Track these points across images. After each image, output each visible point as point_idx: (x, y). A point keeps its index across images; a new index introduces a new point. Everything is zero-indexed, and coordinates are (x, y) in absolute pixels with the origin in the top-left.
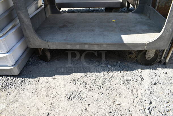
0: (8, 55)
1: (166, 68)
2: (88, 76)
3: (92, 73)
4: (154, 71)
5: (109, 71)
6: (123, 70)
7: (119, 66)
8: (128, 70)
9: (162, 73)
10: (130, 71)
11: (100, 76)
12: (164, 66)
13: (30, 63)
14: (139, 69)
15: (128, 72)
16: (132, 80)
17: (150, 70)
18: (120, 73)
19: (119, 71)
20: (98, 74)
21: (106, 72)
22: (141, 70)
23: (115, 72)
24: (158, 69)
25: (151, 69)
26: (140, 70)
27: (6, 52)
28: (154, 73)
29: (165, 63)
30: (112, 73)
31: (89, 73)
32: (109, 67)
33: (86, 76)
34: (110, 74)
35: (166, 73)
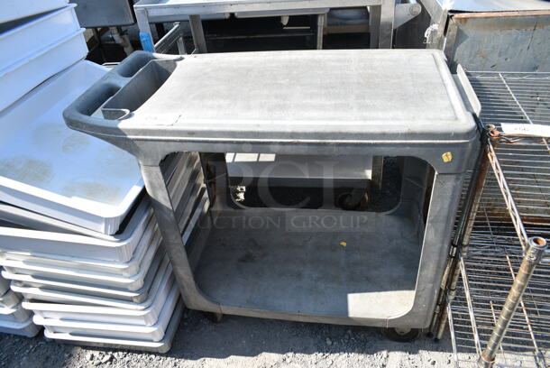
0: (156, 329)
2: (288, 361)
3: (297, 355)
4: (411, 356)
5: (327, 352)
7: (347, 341)
9: (426, 362)
10: (368, 353)
11: (309, 362)
12: (435, 345)
13: (186, 324)
14: (383, 350)
15: (361, 357)
17: (404, 354)
18: (347, 359)
19: (346, 354)
20: (306, 357)
21: (321, 354)
22: (389, 352)
23: (338, 354)
24: (420, 351)
26: (384, 353)
27: (153, 324)
28: (411, 361)
29: (437, 340)
30: (333, 357)
31: (290, 354)
32: (329, 342)
33: (284, 360)
34: (327, 359)
35: (434, 363)
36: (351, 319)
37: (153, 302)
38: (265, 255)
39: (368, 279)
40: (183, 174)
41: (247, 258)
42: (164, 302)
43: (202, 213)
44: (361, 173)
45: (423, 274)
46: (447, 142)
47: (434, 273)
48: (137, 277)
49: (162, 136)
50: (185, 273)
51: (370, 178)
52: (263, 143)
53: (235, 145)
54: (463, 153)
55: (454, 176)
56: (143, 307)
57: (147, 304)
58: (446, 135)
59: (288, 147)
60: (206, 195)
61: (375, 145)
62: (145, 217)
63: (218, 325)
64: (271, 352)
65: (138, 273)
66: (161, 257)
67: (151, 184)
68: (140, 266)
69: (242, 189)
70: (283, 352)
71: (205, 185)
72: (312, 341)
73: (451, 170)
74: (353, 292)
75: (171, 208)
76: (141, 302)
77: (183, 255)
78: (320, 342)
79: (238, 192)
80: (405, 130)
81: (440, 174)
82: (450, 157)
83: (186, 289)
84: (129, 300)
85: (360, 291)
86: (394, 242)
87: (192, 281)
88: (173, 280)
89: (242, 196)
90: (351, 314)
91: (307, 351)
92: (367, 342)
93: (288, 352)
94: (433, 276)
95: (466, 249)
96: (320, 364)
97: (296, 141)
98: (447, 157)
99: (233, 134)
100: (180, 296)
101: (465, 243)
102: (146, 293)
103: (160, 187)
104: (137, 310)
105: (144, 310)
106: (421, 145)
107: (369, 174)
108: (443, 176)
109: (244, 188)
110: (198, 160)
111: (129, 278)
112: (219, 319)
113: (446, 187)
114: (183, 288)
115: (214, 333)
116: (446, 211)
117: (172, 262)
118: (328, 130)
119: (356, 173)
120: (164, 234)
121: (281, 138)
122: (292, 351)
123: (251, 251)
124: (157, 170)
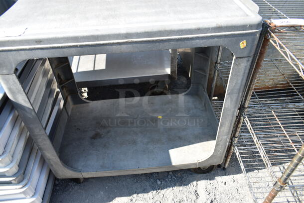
0: (35, 199)
1: (225, 175)
2: (134, 200)
3: (139, 195)
4: (211, 182)
5: (159, 189)
6: (175, 185)
7: (170, 180)
8: (181, 185)
9: (220, 184)
10: (185, 185)
11: (148, 198)
12: (224, 172)
13: (58, 188)
14: (194, 181)
15: (181, 188)
16: (185, 200)
17: (207, 181)
18: (172, 191)
19: (171, 188)
20: (145, 195)
21: (155, 191)
22: (197, 181)
23: (166, 189)
24: (216, 177)
25: (208, 179)
26: (195, 183)
27: (31, 196)
28: (212, 185)
29: (224, 169)
30: (163, 192)
31: (135, 195)
32: (159, 183)
33: (132, 200)
34: (160, 194)
35: (225, 184)
36: (174, 166)
37: (29, 180)
38: (108, 132)
39: (180, 138)
40: (40, 83)
41: (96, 136)
42: (38, 178)
43: (59, 110)
44: (163, 71)
45: (221, 130)
46: (244, 32)
47: (228, 129)
48: (11, 165)
49: (12, 46)
50: (51, 155)
51: (169, 73)
52: (103, 45)
53: (79, 49)
54: (253, 40)
55: (246, 59)
56: (21, 186)
57: (24, 183)
58: (244, 27)
59: (124, 46)
60: (60, 96)
61: (192, 39)
62: (11, 118)
63: (82, 185)
64: (122, 196)
65: (11, 162)
66: (30, 146)
67: (10, 89)
68: (12, 157)
69: (85, 90)
70: (130, 195)
71: (59, 90)
72: (147, 184)
73: (245, 54)
74: (172, 148)
75: (31, 108)
76: (19, 182)
77: (48, 143)
78: (153, 183)
79: (83, 93)
80: (214, 25)
81: (237, 58)
82: (245, 44)
83: (54, 166)
84: (9, 183)
85: (177, 147)
86: (191, 111)
87: (59, 160)
88: (43, 161)
89: (85, 95)
90: (174, 163)
91: (145, 191)
92: (183, 177)
93: (133, 194)
94: (227, 131)
95: (246, 110)
96: (156, 199)
97: (130, 40)
98: (243, 45)
99: (76, 39)
100: (50, 171)
101: (246, 106)
102: (22, 175)
103: (19, 92)
104: (16, 189)
105: (22, 188)
106: (225, 36)
107: (168, 71)
108: (239, 59)
109: (86, 89)
110: (51, 72)
111: (4, 167)
112: (82, 181)
113: (241, 68)
114: (52, 165)
115: (79, 191)
116: (239, 85)
117: (40, 149)
118: (155, 29)
119: (160, 71)
120: (30, 130)
121: (117, 39)
122: (135, 193)
123: (99, 131)
124: (14, 78)
